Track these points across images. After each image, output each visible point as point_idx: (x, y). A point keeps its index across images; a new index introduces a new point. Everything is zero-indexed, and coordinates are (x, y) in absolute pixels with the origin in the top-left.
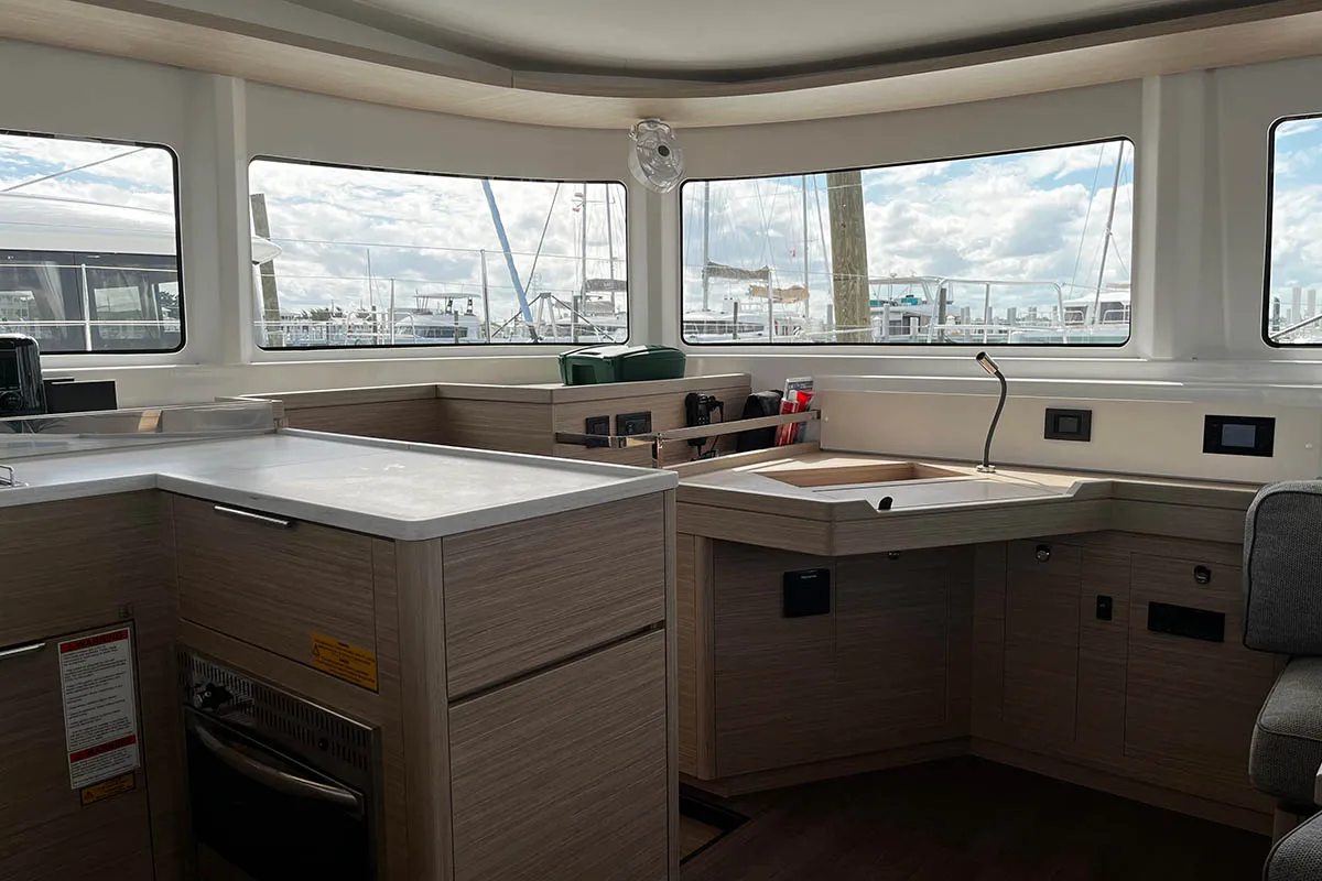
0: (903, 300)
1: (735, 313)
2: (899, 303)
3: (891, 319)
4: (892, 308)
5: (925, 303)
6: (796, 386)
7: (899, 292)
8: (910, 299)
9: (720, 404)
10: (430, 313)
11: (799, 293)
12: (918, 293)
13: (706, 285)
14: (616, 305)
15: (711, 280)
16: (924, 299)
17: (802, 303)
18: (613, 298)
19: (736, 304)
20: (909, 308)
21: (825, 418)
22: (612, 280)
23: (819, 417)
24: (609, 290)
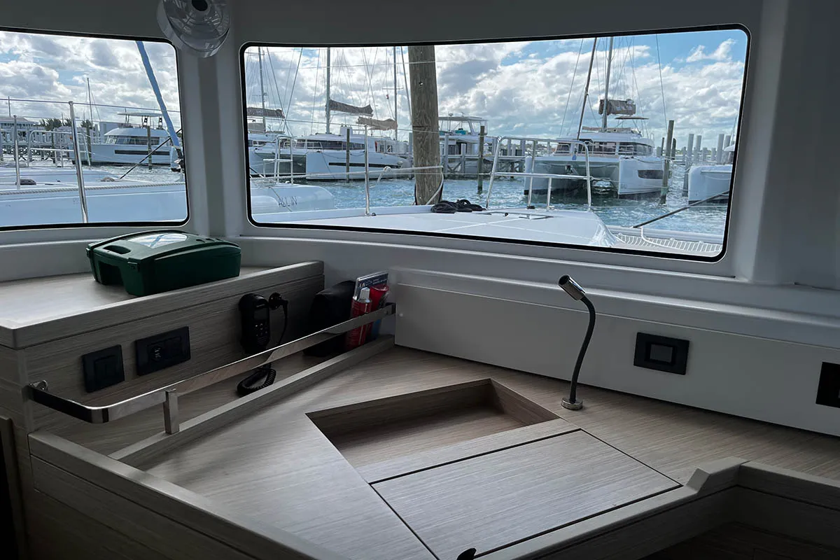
0: (457, 132)
1: (348, 137)
2: (454, 133)
3: (450, 144)
4: (450, 137)
5: (470, 134)
6: (369, 283)
7: (455, 125)
8: (461, 131)
9: (285, 303)
10: (131, 127)
11: (392, 124)
12: (466, 127)
13: (328, 115)
14: (267, 125)
15: (332, 112)
16: (470, 131)
17: (393, 131)
18: (264, 121)
19: (348, 130)
20: (461, 137)
21: (400, 313)
22: (263, 109)
23: (394, 311)
24: (262, 116)
